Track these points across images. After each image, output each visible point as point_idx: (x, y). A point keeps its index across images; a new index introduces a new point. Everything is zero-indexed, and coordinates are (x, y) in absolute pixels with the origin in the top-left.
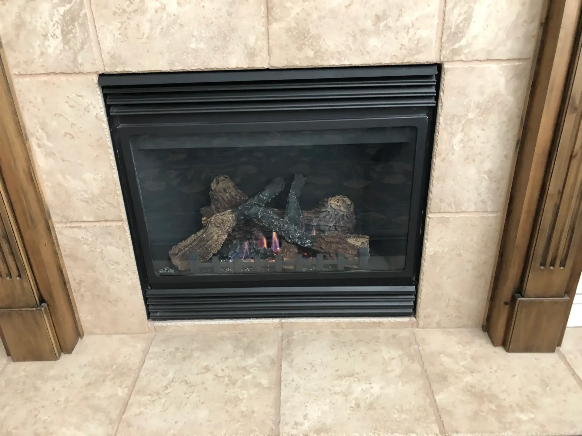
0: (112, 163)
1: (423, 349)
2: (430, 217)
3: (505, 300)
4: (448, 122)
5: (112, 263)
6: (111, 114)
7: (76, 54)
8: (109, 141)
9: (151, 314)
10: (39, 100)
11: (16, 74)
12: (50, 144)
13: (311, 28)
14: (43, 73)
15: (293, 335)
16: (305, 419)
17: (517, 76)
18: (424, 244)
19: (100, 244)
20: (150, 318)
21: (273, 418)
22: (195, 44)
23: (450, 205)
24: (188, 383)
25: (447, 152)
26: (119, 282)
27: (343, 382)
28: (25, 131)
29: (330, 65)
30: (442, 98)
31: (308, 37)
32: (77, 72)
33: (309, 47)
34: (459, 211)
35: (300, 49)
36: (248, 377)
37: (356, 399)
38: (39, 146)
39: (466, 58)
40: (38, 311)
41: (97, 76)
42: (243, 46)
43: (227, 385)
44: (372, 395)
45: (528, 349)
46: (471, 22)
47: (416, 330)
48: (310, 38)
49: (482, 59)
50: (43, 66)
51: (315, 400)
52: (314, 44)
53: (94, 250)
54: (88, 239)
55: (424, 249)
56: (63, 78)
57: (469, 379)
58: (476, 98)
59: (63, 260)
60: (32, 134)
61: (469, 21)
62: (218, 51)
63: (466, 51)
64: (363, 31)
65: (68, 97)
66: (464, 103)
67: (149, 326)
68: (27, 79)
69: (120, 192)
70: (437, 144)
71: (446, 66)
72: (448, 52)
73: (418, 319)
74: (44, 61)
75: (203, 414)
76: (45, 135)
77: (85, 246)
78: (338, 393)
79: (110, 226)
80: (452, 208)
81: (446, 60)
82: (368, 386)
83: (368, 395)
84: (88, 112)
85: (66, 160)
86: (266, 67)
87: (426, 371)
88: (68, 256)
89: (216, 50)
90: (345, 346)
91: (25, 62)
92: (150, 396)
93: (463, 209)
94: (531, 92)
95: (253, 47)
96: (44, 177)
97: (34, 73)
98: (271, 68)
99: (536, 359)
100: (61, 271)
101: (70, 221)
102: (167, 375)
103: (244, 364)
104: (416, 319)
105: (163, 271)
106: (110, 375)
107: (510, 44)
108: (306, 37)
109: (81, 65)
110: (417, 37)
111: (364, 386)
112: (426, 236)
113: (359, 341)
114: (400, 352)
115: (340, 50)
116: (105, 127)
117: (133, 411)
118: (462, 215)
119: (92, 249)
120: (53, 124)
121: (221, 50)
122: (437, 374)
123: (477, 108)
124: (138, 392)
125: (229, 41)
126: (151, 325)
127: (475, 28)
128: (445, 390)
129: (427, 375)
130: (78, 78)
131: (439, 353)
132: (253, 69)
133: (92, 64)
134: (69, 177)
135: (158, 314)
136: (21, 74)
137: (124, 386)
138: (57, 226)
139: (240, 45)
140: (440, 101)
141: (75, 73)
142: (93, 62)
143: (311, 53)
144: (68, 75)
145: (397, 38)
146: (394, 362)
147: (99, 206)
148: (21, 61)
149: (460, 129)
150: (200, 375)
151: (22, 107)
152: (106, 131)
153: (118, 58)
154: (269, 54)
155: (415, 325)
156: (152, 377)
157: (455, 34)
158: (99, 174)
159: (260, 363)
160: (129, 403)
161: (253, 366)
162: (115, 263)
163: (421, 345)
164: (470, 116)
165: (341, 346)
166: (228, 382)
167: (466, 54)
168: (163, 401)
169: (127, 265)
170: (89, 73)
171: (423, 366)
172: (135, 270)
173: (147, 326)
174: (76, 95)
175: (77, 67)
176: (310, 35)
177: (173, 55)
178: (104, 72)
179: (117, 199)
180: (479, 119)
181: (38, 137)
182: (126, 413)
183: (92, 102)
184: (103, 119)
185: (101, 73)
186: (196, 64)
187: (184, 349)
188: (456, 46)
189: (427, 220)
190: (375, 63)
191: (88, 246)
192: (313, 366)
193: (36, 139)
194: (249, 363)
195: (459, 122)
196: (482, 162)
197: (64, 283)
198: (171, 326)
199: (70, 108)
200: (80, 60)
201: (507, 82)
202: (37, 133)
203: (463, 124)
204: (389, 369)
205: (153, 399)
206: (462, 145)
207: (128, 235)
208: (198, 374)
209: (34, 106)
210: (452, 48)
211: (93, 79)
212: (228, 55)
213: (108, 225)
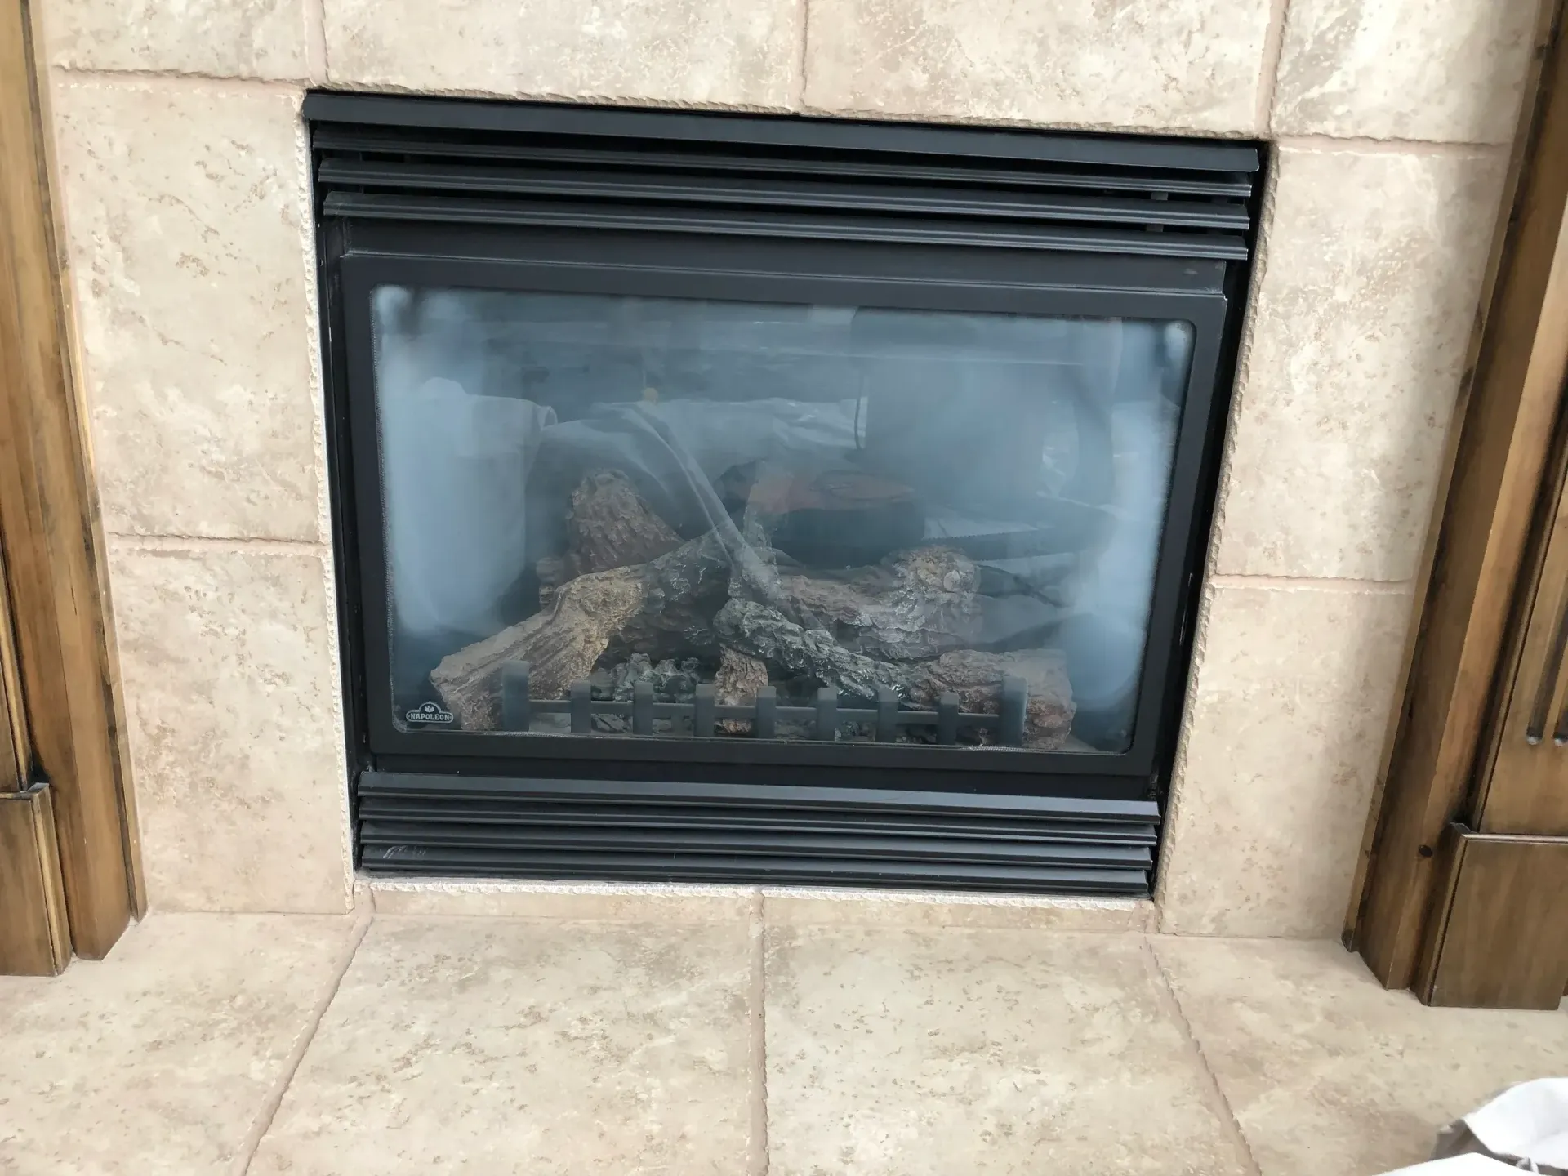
0: (311, 361)
1: (1180, 989)
2: (1216, 587)
3: (1424, 842)
4: (1281, 309)
5: (269, 676)
6: (326, 212)
7: (248, 24)
8: (310, 291)
9: (367, 854)
10: (120, 149)
11: (63, 68)
12: (129, 286)
13: (926, 7)
14: (143, 71)
15: (794, 937)
16: (846, 1162)
17: (1471, 191)
18: (1193, 670)
19: (238, 612)
20: (363, 864)
21: (748, 1158)
22: (599, 23)
23: (1271, 554)
24: (477, 1051)
25: (1272, 396)
26: (282, 739)
27: (955, 1066)
28: (63, 239)
29: (970, 118)
30: (1268, 239)
31: (917, 33)
32: (245, 74)
33: (916, 61)
34: (1295, 573)
35: (892, 65)
36: (663, 1041)
37: (998, 1111)
38: (97, 290)
39: (1337, 130)
40: (19, 804)
41: (301, 93)
42: (732, 43)
43: (599, 1061)
44: (1045, 1103)
45: (1484, 997)
46: (1356, 29)
47: (1155, 939)
48: (922, 35)
49: (1380, 137)
50: (148, 48)
51: (872, 1109)
52: (930, 51)
53: (219, 630)
54: (205, 595)
55: (1192, 684)
56: (200, 89)
57: (1327, 1069)
58: (1357, 246)
59: (116, 657)
60: (81, 251)
61: (1353, 28)
62: (661, 50)
63: (1340, 110)
64: (1065, 29)
65: (208, 148)
66: (1327, 258)
67: (357, 889)
68: (95, 84)
69: (322, 452)
70: (1247, 372)
71: (1284, 149)
72: (1290, 108)
73: (1160, 903)
74: (152, 36)
75: (524, 1138)
76: (120, 256)
77: (193, 617)
78: (944, 1095)
79: (278, 557)
80: (1277, 565)
81: (1284, 129)
82: (1031, 1078)
83: (1034, 1103)
84: (262, 198)
85: (172, 341)
86: (792, 109)
87: (1198, 1044)
88: (133, 646)
89: (656, 47)
90: (951, 970)
91: (97, 35)
92: (354, 1084)
93: (1309, 569)
94: (1508, 234)
95: (762, 49)
96: (99, 386)
97: (116, 68)
98: (804, 113)
99: (1512, 1026)
100: (106, 691)
101: (157, 531)
102: (408, 1027)
103: (649, 1006)
104: (1156, 905)
105: (418, 715)
106: (225, 1021)
107: (1454, 99)
108: (909, 33)
109: (258, 56)
110: (1211, 58)
111: (1020, 1078)
112: (1199, 645)
113: (990, 959)
114: (1117, 993)
115: (1001, 77)
116: (307, 249)
117: (295, 1123)
118: (1303, 587)
119: (214, 627)
120: (151, 225)
121: (669, 48)
122: (1233, 1054)
123: (1360, 273)
124: (315, 1070)
125: (695, 23)
126: (362, 886)
127: (1365, 48)
128: (1262, 1097)
129: (1203, 1055)
130: (248, 96)
131: (1231, 1001)
132: (756, 111)
133: (294, 55)
134: (173, 394)
135: (388, 855)
136: (78, 70)
137: (268, 1054)
138: (114, 547)
139: (725, 39)
140: (1260, 244)
141: (239, 78)
142: (297, 50)
143: (920, 80)
144: (216, 81)
145: (1156, 58)
146: (1098, 1018)
147: (253, 491)
148: (85, 31)
149: (1313, 329)
150: (512, 1031)
151: (66, 167)
152: (308, 262)
153: (372, 46)
154: (803, 70)
155: (1151, 922)
156: (362, 1032)
157: (1313, 59)
158: (266, 391)
159: (700, 1005)
160: (283, 1103)
161: (677, 1014)
162: (278, 676)
163: (1173, 976)
164: (1341, 295)
165: (939, 972)
166: (603, 1054)
167: (1338, 118)
168: (395, 1098)
169: (314, 684)
170: (281, 80)
171: (1188, 1031)
172: (337, 704)
173: (349, 891)
174: (233, 142)
175: (247, 62)
176: (922, 27)
177: (531, 51)
178: (326, 82)
179: (313, 472)
180: (1363, 305)
181: (99, 261)
182: (272, 1128)
183: (275, 170)
184: (303, 223)
185: (315, 85)
186: (595, 83)
187: (460, 960)
188: (1314, 93)
189: (1204, 596)
190: (1092, 122)
191: (201, 616)
192: (861, 1020)
193: (91, 269)
194: (662, 1004)
195: (1311, 308)
196: (1366, 431)
197: (112, 731)
198: (424, 893)
199: (208, 180)
200: (258, 39)
201: (1444, 205)
202: (98, 250)
203: (1320, 318)
204: (1088, 1035)
205: (362, 1091)
206: (1313, 378)
207: (329, 589)
208: (507, 1028)
209: (101, 167)
210: (1303, 99)
211: (289, 101)
212: (689, 66)
213: (272, 554)
